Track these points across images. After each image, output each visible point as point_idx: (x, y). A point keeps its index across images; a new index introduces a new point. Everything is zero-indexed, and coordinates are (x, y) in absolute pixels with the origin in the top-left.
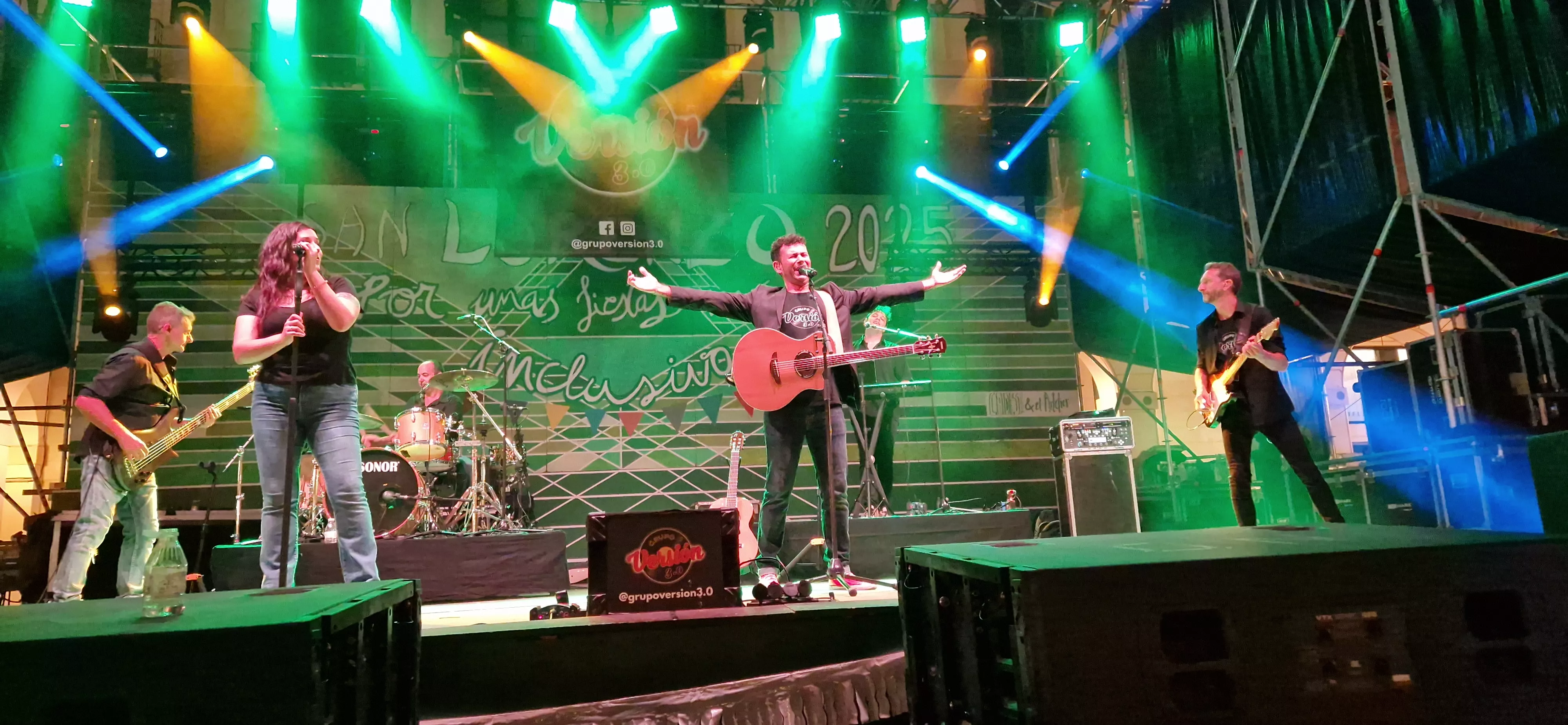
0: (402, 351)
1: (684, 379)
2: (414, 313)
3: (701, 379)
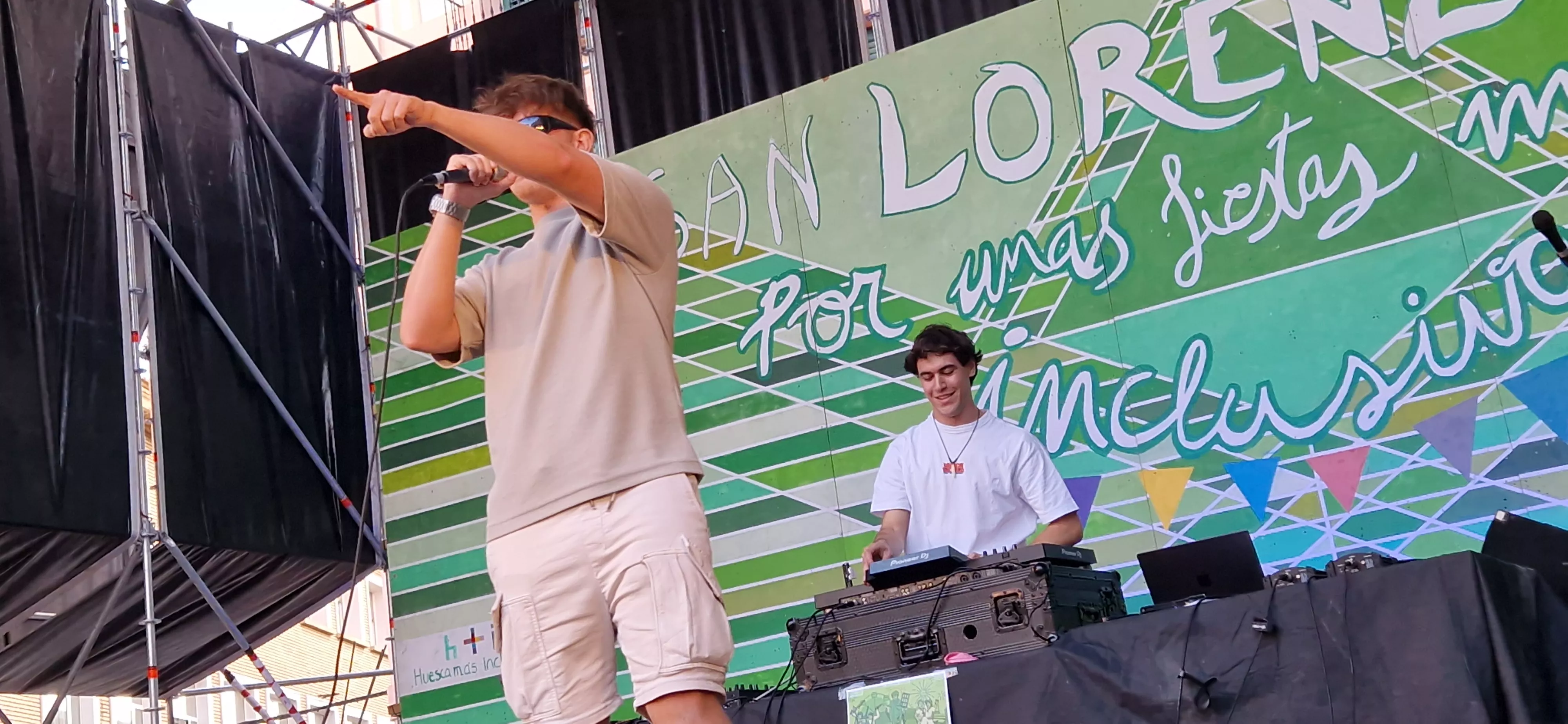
0: (847, 420)
1: (1457, 339)
2: (853, 337)
3: (1503, 328)
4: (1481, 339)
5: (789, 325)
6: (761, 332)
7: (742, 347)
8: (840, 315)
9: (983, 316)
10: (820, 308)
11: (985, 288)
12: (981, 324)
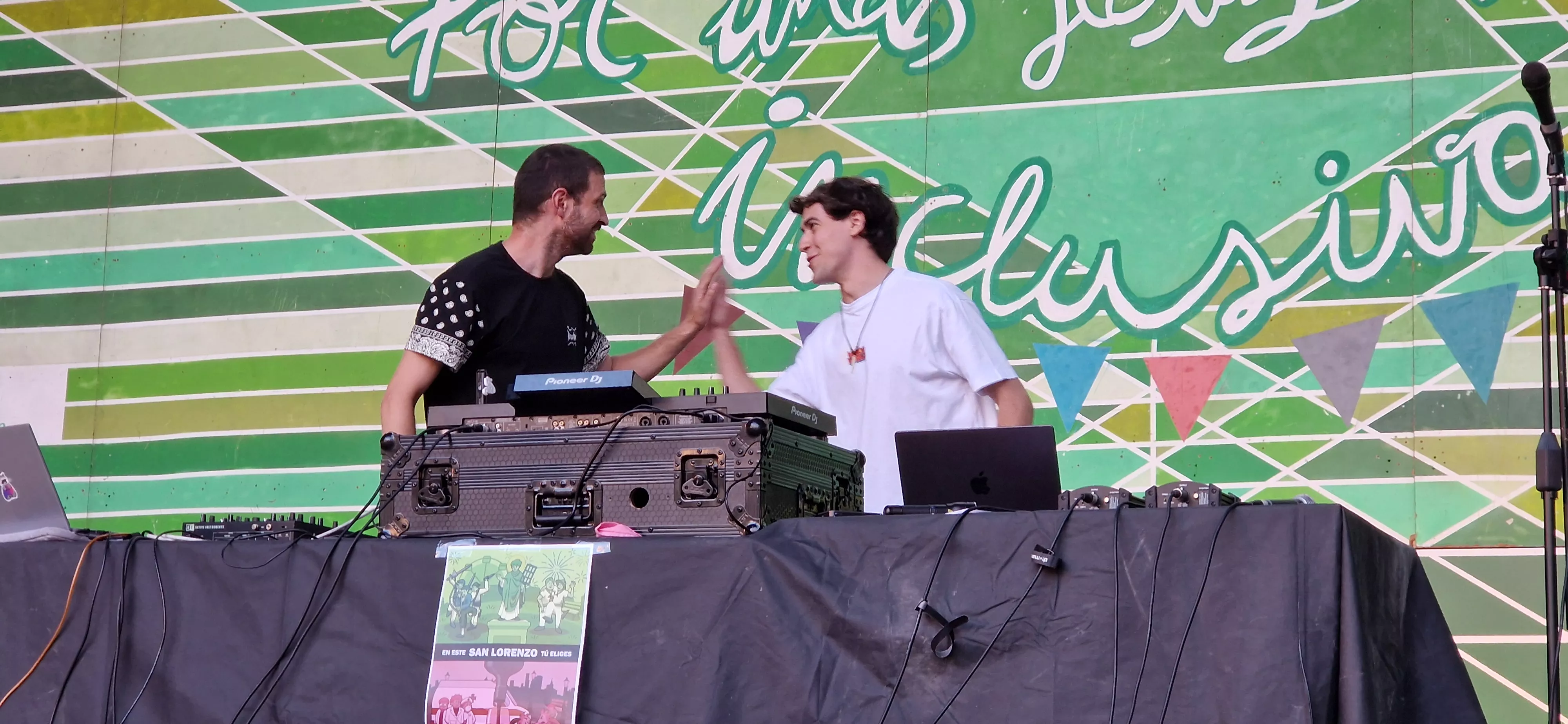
1: (1374, 234)
2: (556, 66)
3: (1438, 231)
4: (1406, 241)
5: (467, 31)
6: (425, 31)
7: (394, 46)
8: (544, 29)
9: (746, 72)
10: (517, 15)
11: (757, 33)
12: (741, 82)
